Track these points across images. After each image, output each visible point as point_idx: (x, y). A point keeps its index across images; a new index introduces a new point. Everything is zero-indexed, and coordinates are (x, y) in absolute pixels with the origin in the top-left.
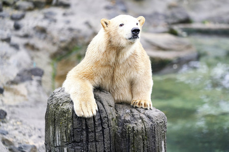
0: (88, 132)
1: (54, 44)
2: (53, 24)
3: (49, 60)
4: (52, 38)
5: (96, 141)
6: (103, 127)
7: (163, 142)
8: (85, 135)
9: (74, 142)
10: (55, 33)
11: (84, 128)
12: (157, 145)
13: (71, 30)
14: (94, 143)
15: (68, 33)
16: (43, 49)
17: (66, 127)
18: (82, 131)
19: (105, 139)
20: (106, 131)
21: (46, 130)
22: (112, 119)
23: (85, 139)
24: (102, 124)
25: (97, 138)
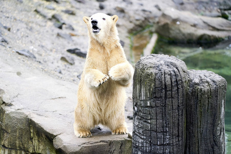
0: (166, 91)
1: (131, 22)
2: (129, 6)
3: (127, 35)
4: (130, 17)
5: (172, 97)
6: (178, 88)
7: (223, 101)
8: (164, 93)
9: (156, 97)
10: (131, 13)
11: (164, 87)
12: (218, 103)
13: (144, 11)
14: (170, 99)
15: (142, 13)
16: (123, 25)
17: (150, 86)
18: (162, 90)
19: (179, 97)
20: (180, 90)
21: (134, 88)
22: (185, 81)
23: (164, 96)
24: (177, 85)
25: (173, 95)
